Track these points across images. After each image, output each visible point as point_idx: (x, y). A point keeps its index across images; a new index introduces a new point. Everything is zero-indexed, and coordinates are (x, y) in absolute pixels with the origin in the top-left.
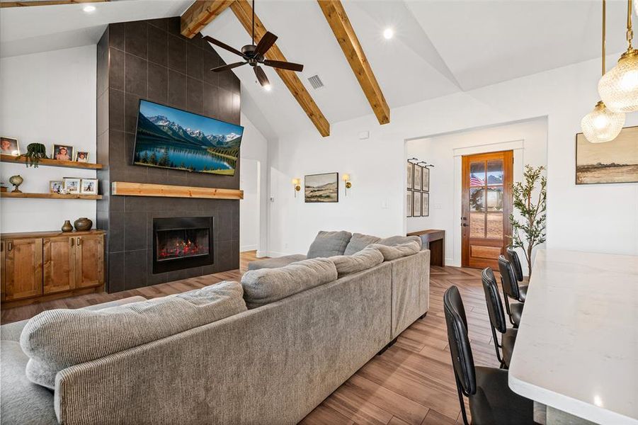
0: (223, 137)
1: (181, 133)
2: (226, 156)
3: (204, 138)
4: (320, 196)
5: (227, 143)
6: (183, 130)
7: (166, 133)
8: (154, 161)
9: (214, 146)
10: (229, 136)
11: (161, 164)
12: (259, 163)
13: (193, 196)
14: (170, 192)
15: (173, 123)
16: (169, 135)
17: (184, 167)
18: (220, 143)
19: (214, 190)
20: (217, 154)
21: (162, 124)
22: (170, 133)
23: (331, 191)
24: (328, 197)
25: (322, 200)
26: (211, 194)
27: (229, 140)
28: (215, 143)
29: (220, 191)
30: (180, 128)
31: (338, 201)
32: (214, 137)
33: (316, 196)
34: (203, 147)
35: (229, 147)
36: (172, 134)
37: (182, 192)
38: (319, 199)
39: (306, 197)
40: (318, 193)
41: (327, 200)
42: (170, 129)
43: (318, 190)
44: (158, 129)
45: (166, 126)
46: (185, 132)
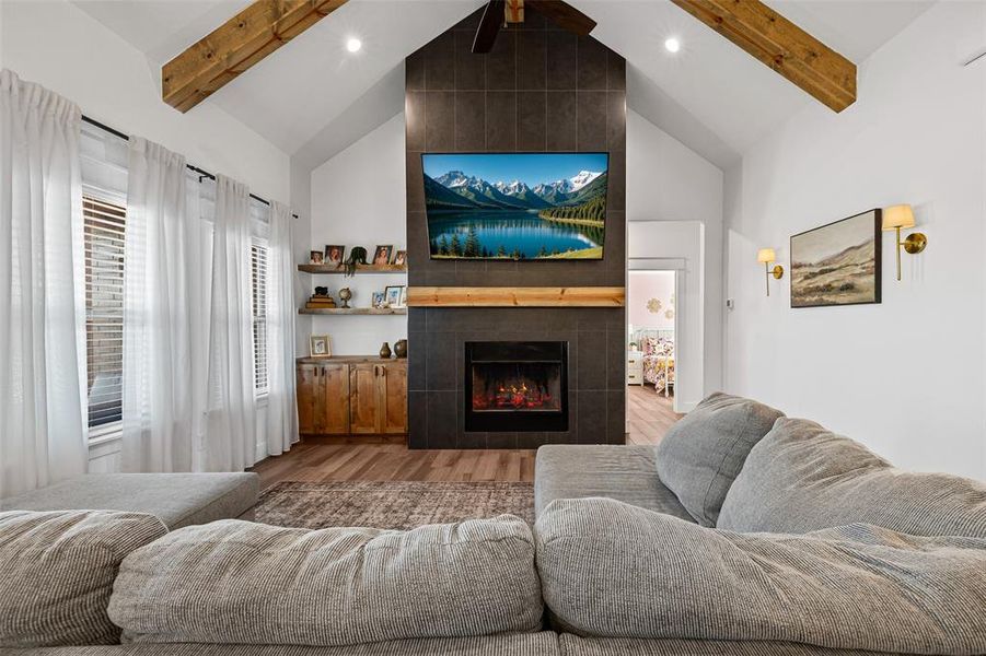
0: (566, 184)
1: (489, 193)
2: (578, 221)
3: (529, 193)
4: (828, 288)
5: (576, 194)
6: (491, 187)
7: (465, 200)
8: (458, 251)
9: (549, 205)
10: (576, 178)
11: (467, 254)
12: (702, 226)
13: (521, 304)
14: (481, 298)
15: (474, 178)
16: (470, 202)
17: (504, 254)
18: (561, 197)
19: (560, 289)
20: (559, 219)
21: (456, 185)
22: (471, 197)
23: (858, 270)
24: (849, 288)
25: (832, 299)
26: (553, 298)
27: (577, 187)
28: (550, 200)
29: (571, 291)
30: (485, 185)
31: (878, 300)
32: (548, 188)
33: (818, 289)
34: (532, 211)
35: (582, 202)
36: (476, 197)
37: (500, 298)
38: (825, 298)
39: (794, 294)
40: (821, 281)
41: (845, 297)
42: (471, 190)
43: (822, 272)
44: (452, 194)
45: (463, 187)
46: (494, 190)
